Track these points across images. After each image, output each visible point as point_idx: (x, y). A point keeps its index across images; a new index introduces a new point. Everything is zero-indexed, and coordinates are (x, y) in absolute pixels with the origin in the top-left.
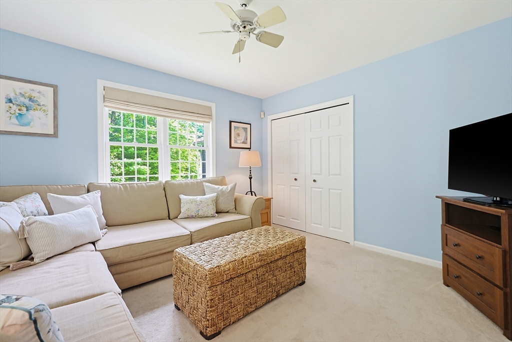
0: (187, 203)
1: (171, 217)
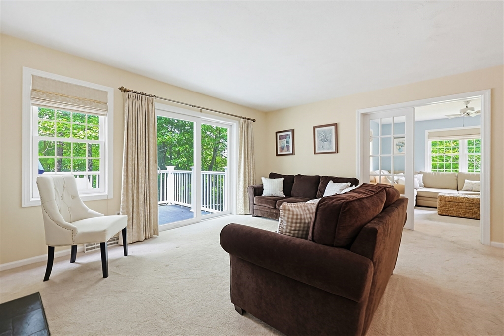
0: (467, 183)
1: (458, 189)
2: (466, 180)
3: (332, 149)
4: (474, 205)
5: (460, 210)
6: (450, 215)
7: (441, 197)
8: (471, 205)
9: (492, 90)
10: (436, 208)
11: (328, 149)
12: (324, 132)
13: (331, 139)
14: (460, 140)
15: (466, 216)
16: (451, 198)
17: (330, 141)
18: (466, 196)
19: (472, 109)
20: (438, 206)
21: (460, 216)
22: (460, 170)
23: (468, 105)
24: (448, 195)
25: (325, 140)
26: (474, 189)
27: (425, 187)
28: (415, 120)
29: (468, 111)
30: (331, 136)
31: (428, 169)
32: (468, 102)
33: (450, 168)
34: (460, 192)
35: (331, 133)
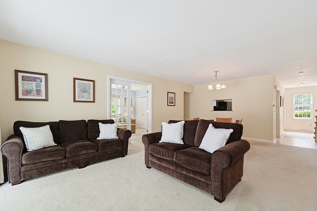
3: (90, 99)
11: (87, 99)
12: (84, 84)
13: (89, 91)
17: (89, 93)
25: (84, 91)
30: (90, 89)
35: (90, 86)
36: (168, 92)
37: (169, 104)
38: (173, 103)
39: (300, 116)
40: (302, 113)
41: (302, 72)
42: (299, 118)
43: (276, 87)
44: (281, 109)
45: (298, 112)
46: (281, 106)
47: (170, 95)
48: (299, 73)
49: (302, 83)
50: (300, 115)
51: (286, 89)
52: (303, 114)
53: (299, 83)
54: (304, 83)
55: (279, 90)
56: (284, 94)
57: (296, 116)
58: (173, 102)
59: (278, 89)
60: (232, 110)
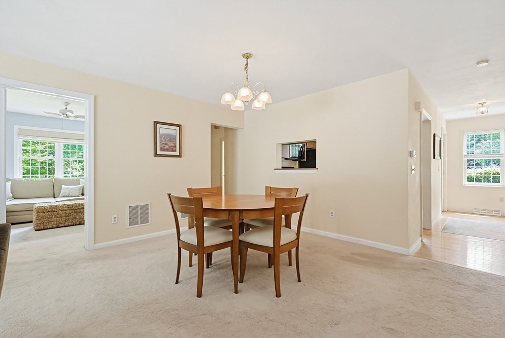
0: (64, 189)
1: (55, 196)
2: (63, 186)
4: (73, 211)
5: (60, 218)
6: (49, 227)
7: (38, 208)
8: (70, 211)
9: (95, 97)
10: (32, 222)
14: (55, 143)
15: (67, 224)
16: (50, 208)
18: (66, 203)
19: (72, 112)
20: (34, 220)
21: (60, 225)
22: (56, 176)
23: (67, 107)
24: (46, 205)
26: (71, 194)
27: (14, 198)
28: (7, 110)
29: (68, 113)
31: (18, 175)
32: (67, 104)
33: (38, 173)
34: (58, 199)
36: (156, 123)
37: (159, 152)
38: (175, 151)
39: (478, 180)
40: (481, 174)
41: (487, 61)
42: (475, 184)
43: (417, 106)
44: (436, 164)
45: (474, 172)
46: (434, 158)
47: (162, 130)
48: (478, 63)
49: (482, 104)
50: (477, 177)
51: (448, 122)
52: (483, 175)
53: (477, 104)
54: (488, 102)
55: (430, 119)
56: (445, 132)
57: (470, 179)
58: (175, 146)
59: (426, 114)
60: (317, 168)
